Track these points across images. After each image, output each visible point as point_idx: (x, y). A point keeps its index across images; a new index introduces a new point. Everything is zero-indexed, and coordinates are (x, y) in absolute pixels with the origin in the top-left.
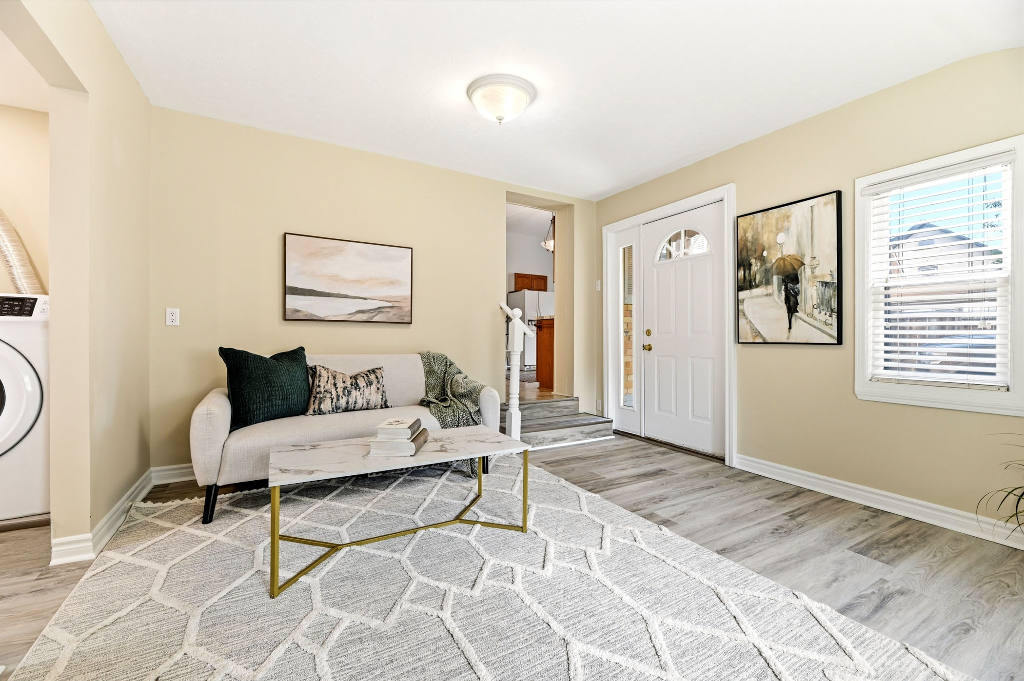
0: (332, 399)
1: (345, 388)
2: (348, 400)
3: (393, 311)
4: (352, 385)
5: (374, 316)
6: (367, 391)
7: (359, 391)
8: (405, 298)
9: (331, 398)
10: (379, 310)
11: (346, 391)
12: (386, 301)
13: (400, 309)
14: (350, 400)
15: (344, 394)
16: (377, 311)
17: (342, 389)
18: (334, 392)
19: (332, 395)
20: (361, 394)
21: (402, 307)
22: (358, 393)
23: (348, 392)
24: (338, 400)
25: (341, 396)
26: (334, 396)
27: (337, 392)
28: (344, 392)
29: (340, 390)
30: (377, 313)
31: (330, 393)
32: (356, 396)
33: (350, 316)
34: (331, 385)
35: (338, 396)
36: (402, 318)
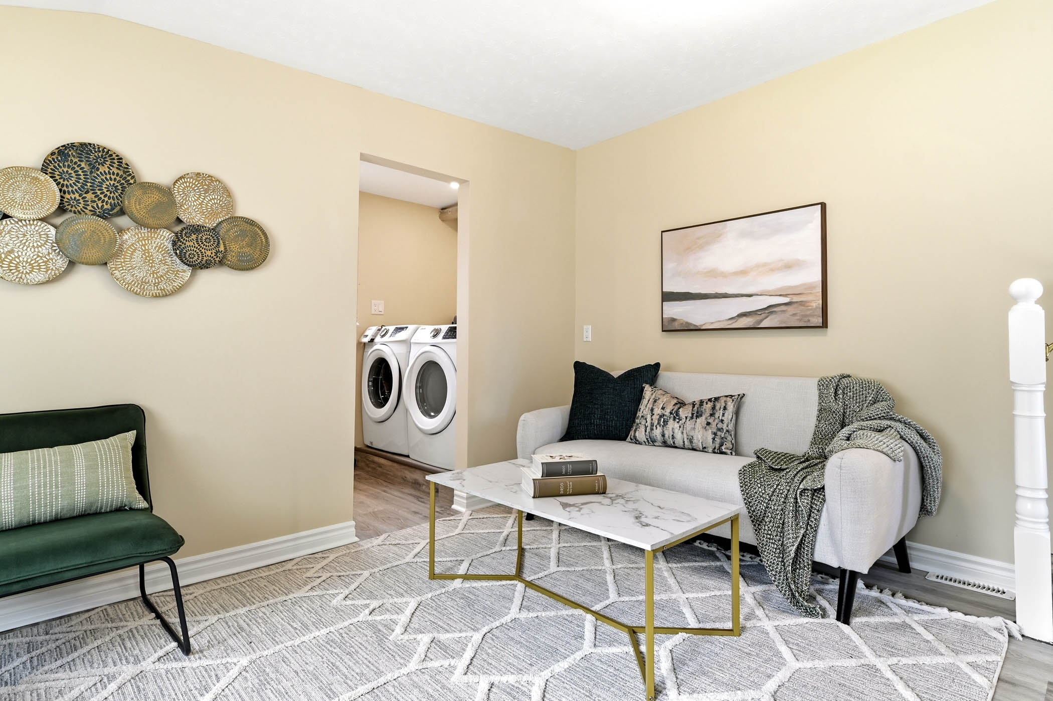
0: (646, 427)
1: (661, 416)
2: (663, 431)
3: (791, 310)
4: (671, 413)
5: (762, 321)
6: (689, 424)
7: (678, 422)
8: (810, 287)
9: (645, 425)
10: (769, 310)
11: (662, 419)
12: (780, 295)
13: (804, 305)
14: (666, 432)
15: (659, 423)
16: (766, 312)
17: (658, 417)
18: (649, 419)
19: (647, 422)
20: (680, 427)
21: (806, 302)
22: (677, 425)
23: (664, 421)
24: (652, 429)
25: (655, 425)
26: (649, 424)
27: (652, 419)
28: (659, 420)
29: (656, 417)
30: (767, 315)
31: (646, 419)
32: (673, 429)
33: (730, 322)
34: (648, 410)
35: (652, 425)
36: (806, 319)
